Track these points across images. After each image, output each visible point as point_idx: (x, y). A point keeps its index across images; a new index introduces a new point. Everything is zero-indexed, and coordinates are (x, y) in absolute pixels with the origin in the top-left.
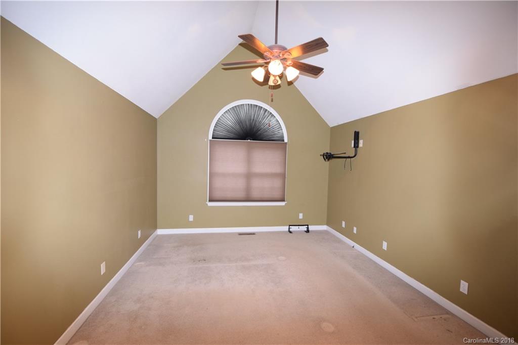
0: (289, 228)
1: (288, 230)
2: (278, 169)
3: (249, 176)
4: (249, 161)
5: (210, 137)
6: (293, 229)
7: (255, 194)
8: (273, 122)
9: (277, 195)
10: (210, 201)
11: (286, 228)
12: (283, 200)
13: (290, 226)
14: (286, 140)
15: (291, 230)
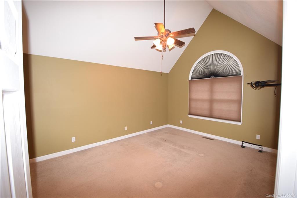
0: (242, 144)
1: (241, 144)
2: (234, 97)
3: (211, 101)
4: (212, 91)
5: (190, 79)
6: (245, 145)
7: (216, 114)
8: (232, 61)
9: (234, 116)
10: (189, 114)
11: (240, 143)
12: (240, 121)
13: (243, 142)
14: (242, 74)
15: (244, 145)
